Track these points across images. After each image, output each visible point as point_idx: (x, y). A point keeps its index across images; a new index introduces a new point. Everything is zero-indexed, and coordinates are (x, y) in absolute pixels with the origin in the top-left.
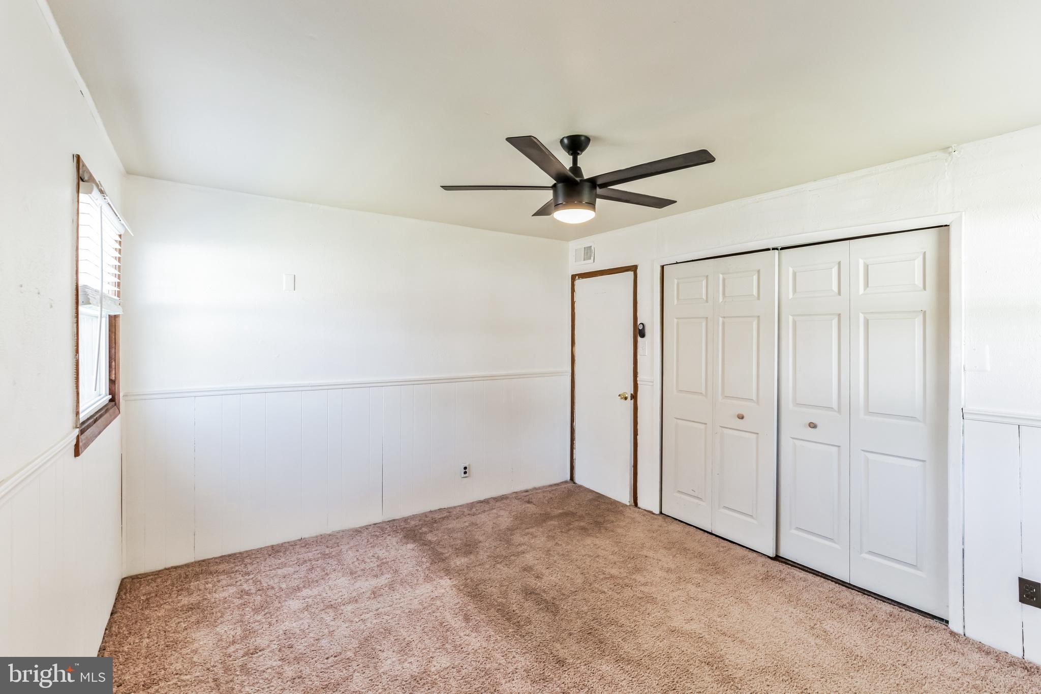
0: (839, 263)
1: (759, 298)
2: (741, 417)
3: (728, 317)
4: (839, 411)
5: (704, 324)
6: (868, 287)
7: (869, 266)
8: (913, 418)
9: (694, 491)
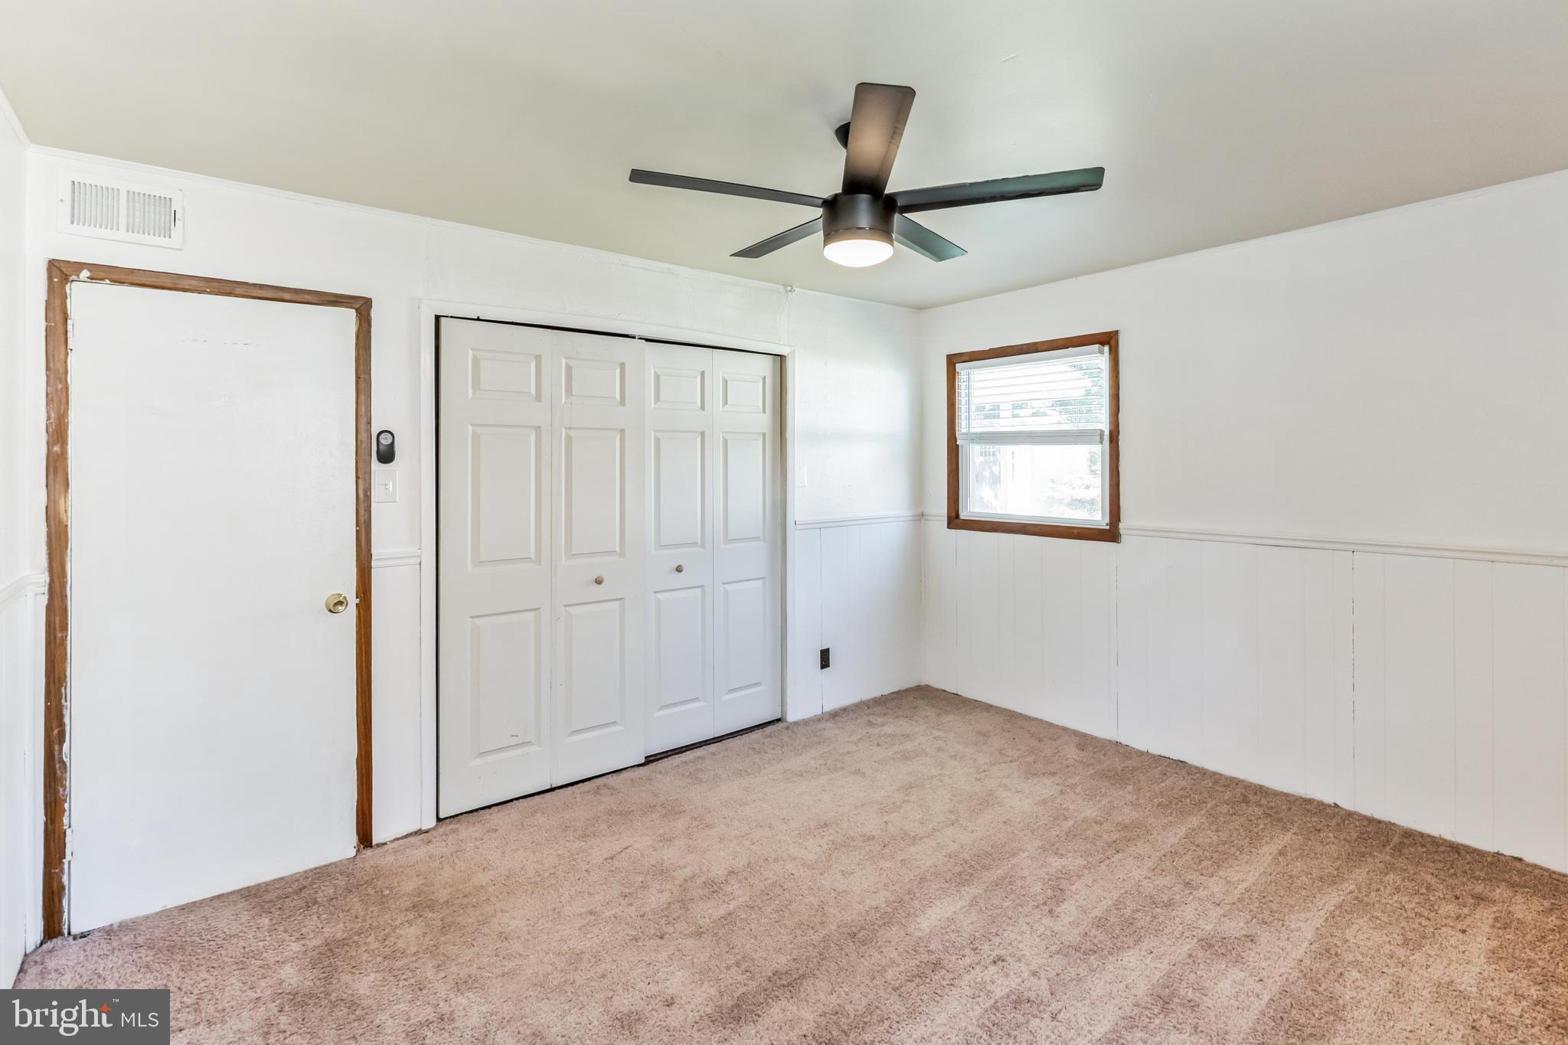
0: (703, 374)
1: (622, 402)
2: (599, 581)
3: (574, 428)
4: (703, 546)
5: (533, 437)
6: (727, 403)
7: (728, 382)
8: (757, 539)
9: (517, 736)
